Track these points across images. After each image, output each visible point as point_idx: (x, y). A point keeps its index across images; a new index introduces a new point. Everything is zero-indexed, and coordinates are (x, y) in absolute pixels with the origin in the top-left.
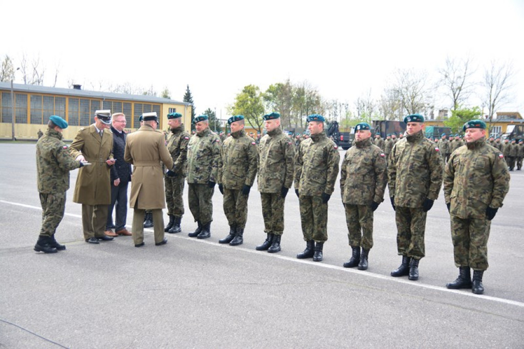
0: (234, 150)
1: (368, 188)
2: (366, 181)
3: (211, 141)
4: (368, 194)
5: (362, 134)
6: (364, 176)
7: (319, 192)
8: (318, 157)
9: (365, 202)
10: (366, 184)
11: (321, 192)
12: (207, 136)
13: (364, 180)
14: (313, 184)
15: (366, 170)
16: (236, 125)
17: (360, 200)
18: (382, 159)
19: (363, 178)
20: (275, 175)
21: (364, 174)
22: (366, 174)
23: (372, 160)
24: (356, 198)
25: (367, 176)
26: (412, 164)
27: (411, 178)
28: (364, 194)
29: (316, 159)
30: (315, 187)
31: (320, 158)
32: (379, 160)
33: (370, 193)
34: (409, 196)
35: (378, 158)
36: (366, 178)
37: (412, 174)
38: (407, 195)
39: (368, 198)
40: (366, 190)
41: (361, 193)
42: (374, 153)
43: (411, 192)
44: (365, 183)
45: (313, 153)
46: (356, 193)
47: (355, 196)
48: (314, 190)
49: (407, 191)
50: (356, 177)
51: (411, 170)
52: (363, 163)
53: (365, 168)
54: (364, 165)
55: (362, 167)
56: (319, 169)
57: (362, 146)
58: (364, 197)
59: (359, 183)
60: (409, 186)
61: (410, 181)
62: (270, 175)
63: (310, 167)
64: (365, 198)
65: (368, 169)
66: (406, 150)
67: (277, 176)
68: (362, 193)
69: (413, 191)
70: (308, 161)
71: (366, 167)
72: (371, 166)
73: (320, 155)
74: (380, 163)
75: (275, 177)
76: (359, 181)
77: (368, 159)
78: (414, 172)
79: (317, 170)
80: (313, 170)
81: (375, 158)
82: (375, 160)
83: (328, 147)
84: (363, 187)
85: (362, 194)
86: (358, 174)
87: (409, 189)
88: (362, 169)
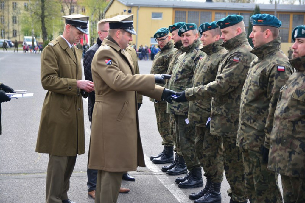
0: (201, 71)
2: (299, 132)
3: (193, 58)
4: (302, 158)
5: (300, 46)
6: (294, 123)
7: (255, 143)
8: (254, 86)
9: (295, 172)
10: (299, 139)
11: (259, 143)
12: (192, 52)
13: (294, 130)
14: (248, 130)
15: (298, 112)
16: (207, 36)
17: (285, 166)
19: (294, 126)
20: (221, 109)
21: (293, 119)
24: (279, 161)
25: (300, 123)
28: (293, 157)
29: (251, 89)
30: (248, 136)
31: (256, 87)
36: (299, 127)
39: (301, 165)
40: (298, 150)
41: (287, 154)
44: (297, 136)
45: (251, 78)
46: (280, 153)
47: (278, 158)
48: (248, 139)
50: (281, 123)
52: (293, 99)
53: (297, 109)
54: (295, 103)
55: (293, 106)
56: (255, 105)
57: (302, 68)
58: (291, 162)
59: (285, 136)
62: (215, 109)
63: (244, 102)
64: (294, 165)
68: (290, 154)
70: (244, 91)
71: (300, 107)
73: (256, 82)
75: (220, 113)
76: (285, 131)
77: (303, 93)
79: (252, 108)
80: (246, 107)
83: (268, 69)
84: (292, 143)
85: (290, 156)
86: (285, 119)
88: (292, 111)
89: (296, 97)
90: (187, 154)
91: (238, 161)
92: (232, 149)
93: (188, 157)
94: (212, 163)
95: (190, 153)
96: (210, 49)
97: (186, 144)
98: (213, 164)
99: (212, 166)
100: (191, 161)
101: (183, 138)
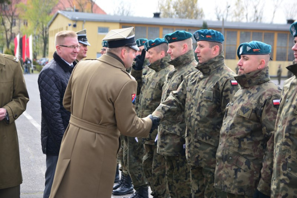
0: (149, 87)
1: (248, 163)
2: (245, 150)
4: (247, 175)
5: (245, 63)
6: (240, 140)
7: (213, 160)
8: (206, 102)
9: (241, 190)
10: (243, 156)
13: (239, 148)
15: (244, 129)
16: (152, 53)
17: (231, 184)
18: (275, 109)
19: (240, 143)
20: (174, 128)
21: (239, 136)
22: (245, 137)
23: (255, 111)
24: (225, 179)
25: (245, 140)
26: (290, 122)
27: (289, 151)
28: (239, 174)
29: (203, 105)
30: (205, 153)
31: (209, 103)
32: (267, 111)
33: (252, 172)
34: (284, 188)
35: (265, 108)
36: (244, 144)
37: (290, 143)
38: (282, 185)
39: (247, 183)
40: (244, 167)
41: (233, 171)
42: (260, 98)
43: (288, 182)
44: (243, 153)
45: (200, 95)
46: (226, 170)
47: (224, 176)
49: (282, 177)
50: (227, 140)
51: (288, 134)
52: (239, 116)
53: (243, 126)
54: (240, 120)
55: (238, 123)
57: (247, 85)
58: (237, 180)
59: (231, 153)
60: (284, 168)
61: (287, 157)
62: (167, 128)
63: (196, 120)
64: (240, 182)
65: (248, 128)
66: (289, 94)
67: (176, 130)
68: (236, 171)
69: (290, 178)
70: (194, 108)
71: (245, 123)
72: (254, 123)
73: (208, 98)
74: (268, 117)
75: (173, 132)
76: (231, 148)
77: (248, 109)
78: (292, 140)
81: (260, 108)
82: (262, 111)
84: (237, 160)
85: (236, 174)
86: (230, 136)
87: (284, 175)
88: (238, 128)
89: (241, 114)
90: (134, 173)
91: (185, 181)
92: (180, 168)
93: (135, 176)
94: (160, 183)
95: (137, 172)
96: (158, 66)
97: (134, 163)
98: (162, 183)
99: (160, 185)
100: (138, 180)
101: (131, 156)
